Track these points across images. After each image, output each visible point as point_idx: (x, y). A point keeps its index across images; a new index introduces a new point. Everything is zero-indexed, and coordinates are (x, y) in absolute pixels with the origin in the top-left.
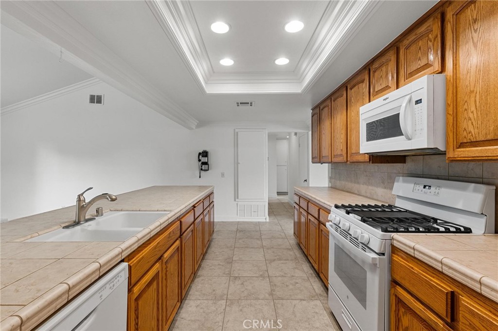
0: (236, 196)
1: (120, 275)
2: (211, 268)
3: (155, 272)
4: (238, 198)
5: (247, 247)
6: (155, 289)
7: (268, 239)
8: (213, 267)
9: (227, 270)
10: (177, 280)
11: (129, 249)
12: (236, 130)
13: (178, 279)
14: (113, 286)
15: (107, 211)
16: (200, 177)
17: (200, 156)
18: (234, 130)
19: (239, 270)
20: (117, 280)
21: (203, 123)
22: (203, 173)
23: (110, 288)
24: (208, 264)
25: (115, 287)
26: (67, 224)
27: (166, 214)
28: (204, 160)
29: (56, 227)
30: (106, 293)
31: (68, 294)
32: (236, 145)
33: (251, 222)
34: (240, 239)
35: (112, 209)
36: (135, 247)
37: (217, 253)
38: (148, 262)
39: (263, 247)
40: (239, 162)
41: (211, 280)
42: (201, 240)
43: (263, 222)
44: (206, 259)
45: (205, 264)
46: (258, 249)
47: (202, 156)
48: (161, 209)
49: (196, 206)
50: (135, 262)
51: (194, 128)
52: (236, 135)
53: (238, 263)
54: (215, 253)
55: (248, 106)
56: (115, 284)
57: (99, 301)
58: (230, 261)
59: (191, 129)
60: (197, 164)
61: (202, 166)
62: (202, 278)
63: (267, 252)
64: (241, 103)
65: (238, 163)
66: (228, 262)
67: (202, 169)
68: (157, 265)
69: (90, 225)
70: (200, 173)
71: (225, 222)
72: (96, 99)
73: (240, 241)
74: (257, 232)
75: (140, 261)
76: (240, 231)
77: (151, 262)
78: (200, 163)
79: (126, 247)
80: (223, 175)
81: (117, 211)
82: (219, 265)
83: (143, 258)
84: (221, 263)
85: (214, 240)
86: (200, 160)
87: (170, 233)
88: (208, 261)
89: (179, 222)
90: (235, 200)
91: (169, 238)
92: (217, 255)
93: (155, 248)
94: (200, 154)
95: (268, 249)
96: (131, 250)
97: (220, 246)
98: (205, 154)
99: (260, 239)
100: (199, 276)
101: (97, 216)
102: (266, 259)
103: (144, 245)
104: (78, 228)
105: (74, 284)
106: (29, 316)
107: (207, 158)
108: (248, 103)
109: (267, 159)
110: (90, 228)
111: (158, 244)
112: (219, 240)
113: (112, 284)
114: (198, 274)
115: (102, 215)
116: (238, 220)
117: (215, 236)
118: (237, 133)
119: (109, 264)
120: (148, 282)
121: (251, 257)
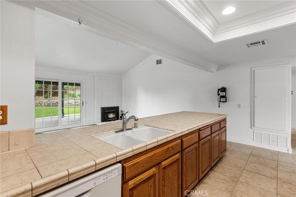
0: (252, 124)
1: (113, 172)
2: (216, 180)
3: (152, 174)
4: (254, 126)
5: (257, 173)
6: (151, 186)
7: (287, 172)
8: (218, 180)
9: (230, 187)
10: (176, 182)
11: (125, 156)
12: (253, 69)
13: (178, 182)
14: (107, 178)
15: (142, 125)
16: (219, 107)
17: (220, 92)
18: (251, 69)
19: (243, 192)
20: (110, 175)
21: (221, 66)
22: (221, 104)
23: (104, 179)
24: (215, 175)
25: (108, 179)
26: (118, 130)
27: (170, 133)
28: (223, 94)
29: (112, 131)
30: (99, 182)
31: (69, 177)
32: (253, 81)
33: (270, 150)
34: (251, 163)
35: (145, 124)
36: (131, 154)
37: (226, 169)
38: (143, 166)
39: (277, 178)
40: (255, 95)
41: (213, 191)
42: (208, 156)
43: (284, 153)
44: (214, 171)
45: (212, 174)
46: (270, 179)
47: (221, 92)
48: (169, 129)
49: (201, 129)
50: (130, 164)
51: (215, 71)
52: (253, 73)
53: (243, 185)
54: (224, 168)
55: (261, 45)
56: (108, 177)
57: (93, 186)
58: (235, 180)
59: (212, 72)
60: (217, 97)
61: (220, 99)
62: (206, 185)
63: (282, 186)
64: (251, 44)
65: (254, 97)
66: (233, 180)
67: (220, 101)
68: (154, 169)
69: (128, 133)
70: (219, 104)
71: (241, 144)
72: (159, 62)
73: (251, 165)
74: (274, 161)
75: (134, 164)
76: (254, 156)
77: (146, 167)
78: (219, 96)
79: (121, 154)
80: (239, 106)
81: (147, 126)
82: (224, 180)
83: (138, 163)
84: (227, 179)
85: (226, 157)
86: (219, 95)
87: (168, 148)
88: (216, 173)
89: (180, 141)
90: (251, 128)
91: (167, 151)
92: (225, 170)
93: (152, 157)
94: (219, 90)
95: (284, 182)
96: (126, 156)
97: (230, 164)
98: (224, 90)
99: (276, 168)
100: (205, 183)
101: (135, 128)
102: (278, 193)
103: (141, 154)
104: (121, 133)
105: (72, 172)
106: (37, 186)
107: (225, 93)
108: (259, 42)
109: (291, 93)
110: (127, 134)
111: (154, 154)
112: (229, 158)
113: (106, 177)
114: (205, 181)
115: (137, 127)
116: (254, 145)
117: (227, 153)
118: (254, 71)
119: (104, 164)
120: (143, 179)
121: (260, 185)
